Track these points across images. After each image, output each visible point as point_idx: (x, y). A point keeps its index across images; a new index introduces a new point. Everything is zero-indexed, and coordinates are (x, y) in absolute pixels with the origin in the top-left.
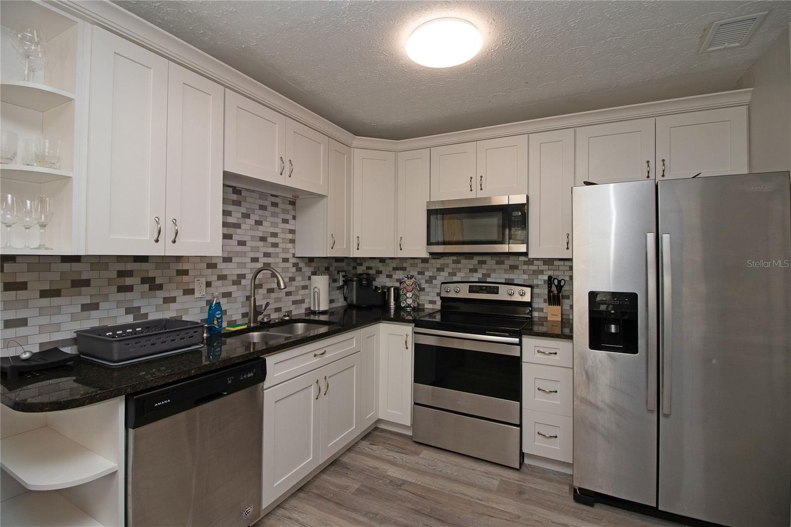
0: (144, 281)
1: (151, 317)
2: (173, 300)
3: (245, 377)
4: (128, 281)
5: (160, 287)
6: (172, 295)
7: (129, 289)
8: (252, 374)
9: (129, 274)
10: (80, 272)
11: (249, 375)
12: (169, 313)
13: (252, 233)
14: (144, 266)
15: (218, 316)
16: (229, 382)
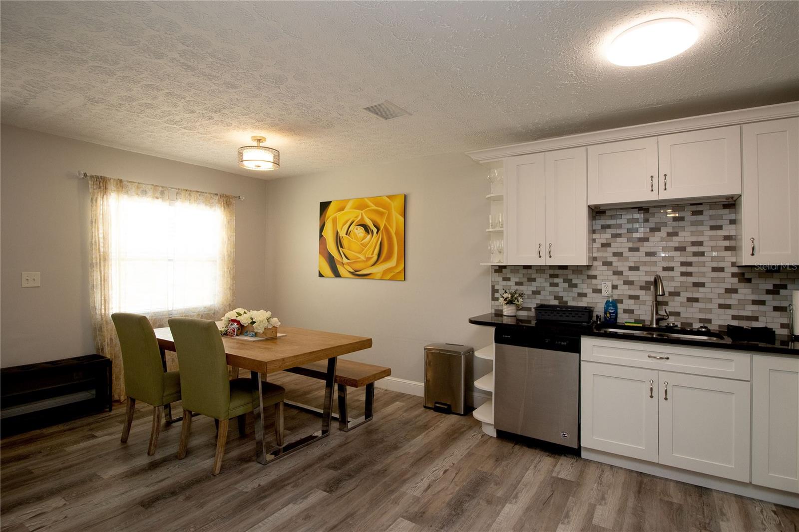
0: (565, 281)
1: (569, 304)
2: (585, 295)
3: (559, 343)
4: (556, 280)
5: (576, 286)
6: (585, 291)
7: (556, 285)
8: (565, 343)
9: (556, 276)
10: (531, 274)
11: (563, 343)
12: (583, 303)
13: (664, 244)
14: (565, 272)
15: (610, 311)
16: (547, 342)
